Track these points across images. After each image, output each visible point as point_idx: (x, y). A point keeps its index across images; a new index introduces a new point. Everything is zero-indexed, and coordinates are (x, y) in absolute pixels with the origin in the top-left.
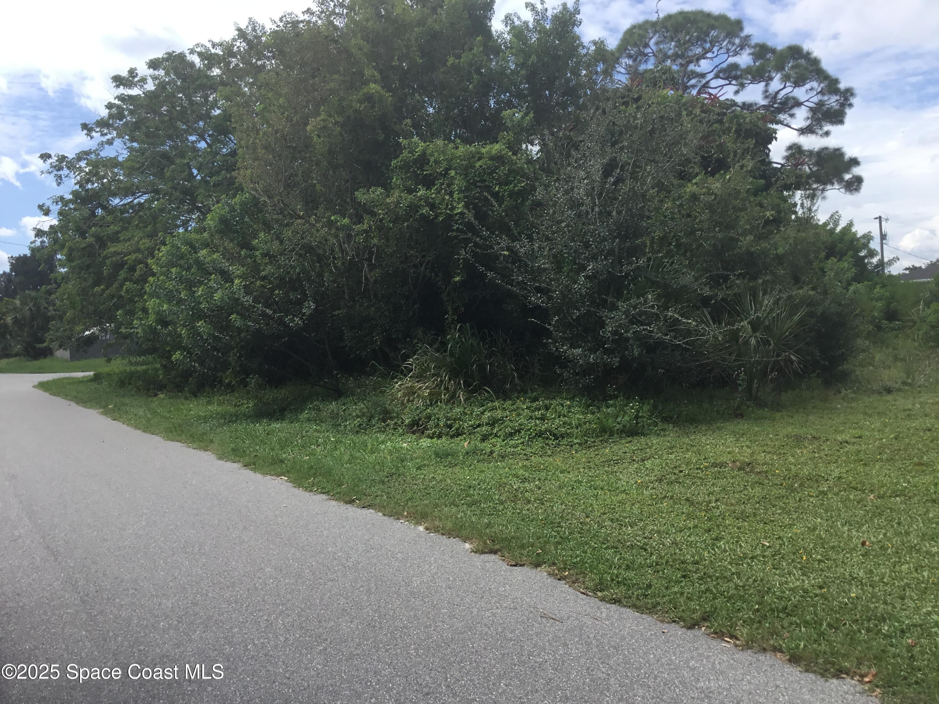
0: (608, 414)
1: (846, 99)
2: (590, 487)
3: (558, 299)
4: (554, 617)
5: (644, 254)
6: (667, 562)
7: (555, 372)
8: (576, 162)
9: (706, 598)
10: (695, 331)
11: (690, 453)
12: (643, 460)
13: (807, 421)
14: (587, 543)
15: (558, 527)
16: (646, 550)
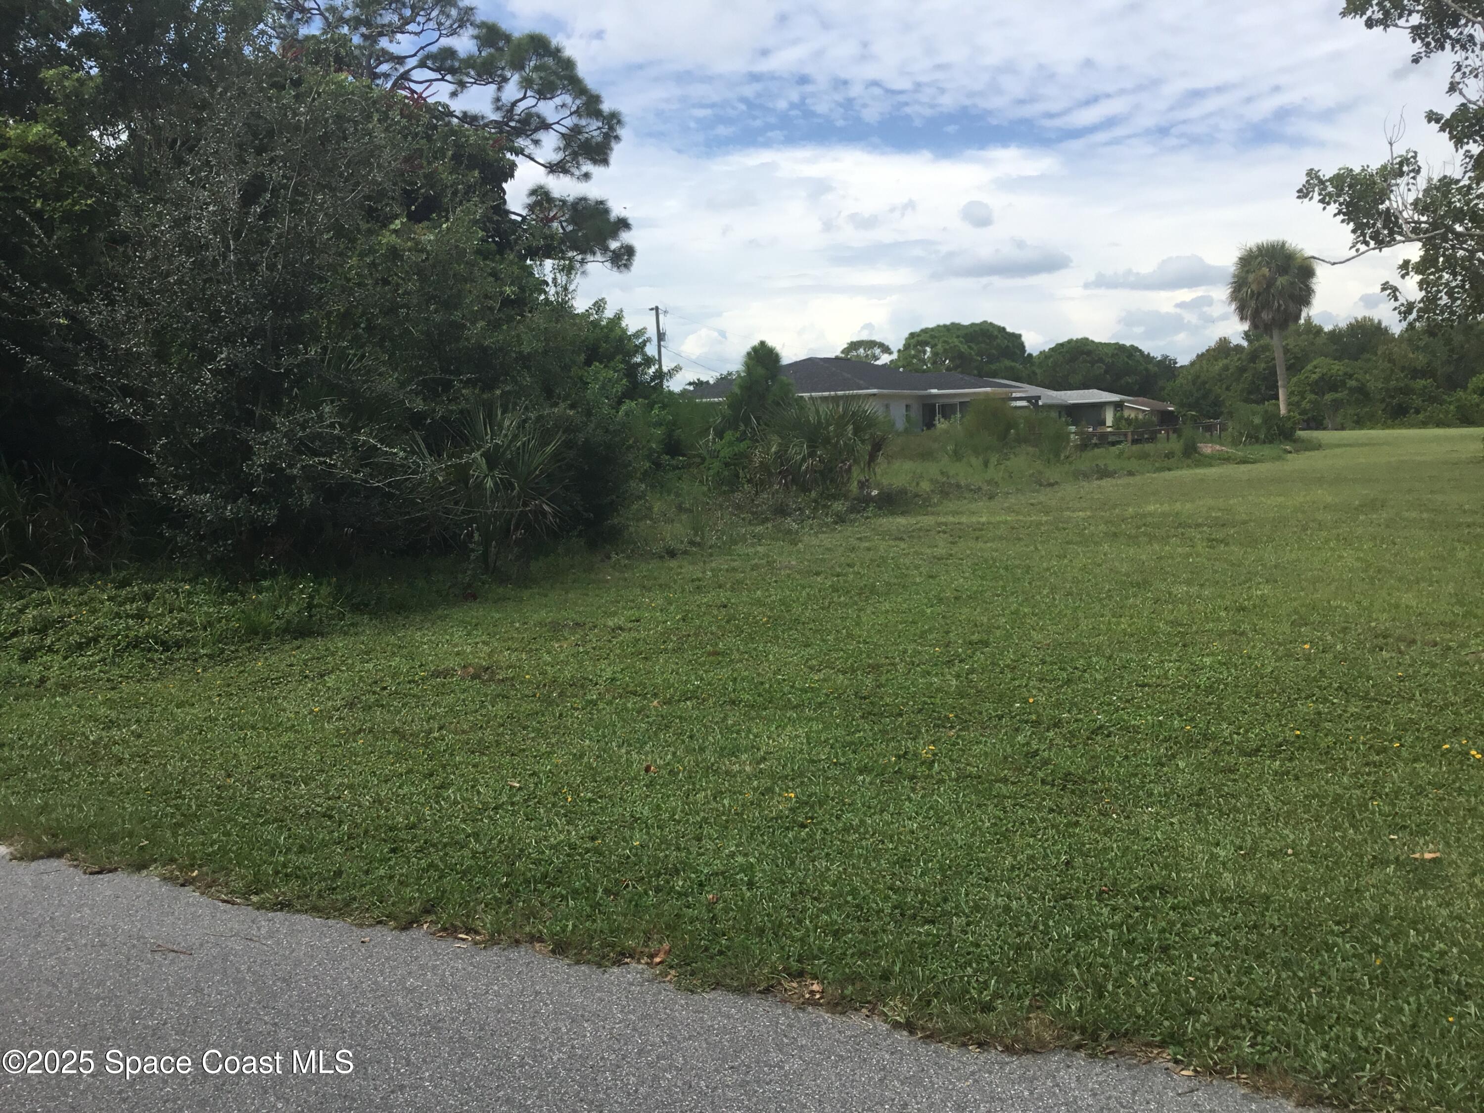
0: (260, 603)
1: (611, 128)
2: (232, 727)
3: (165, 408)
4: (175, 948)
5: (317, 339)
6: (366, 832)
7: (161, 535)
8: (192, 172)
9: (429, 878)
10: (402, 466)
11: (398, 659)
12: (322, 676)
13: (566, 601)
14: (230, 819)
15: (176, 798)
16: (330, 817)
